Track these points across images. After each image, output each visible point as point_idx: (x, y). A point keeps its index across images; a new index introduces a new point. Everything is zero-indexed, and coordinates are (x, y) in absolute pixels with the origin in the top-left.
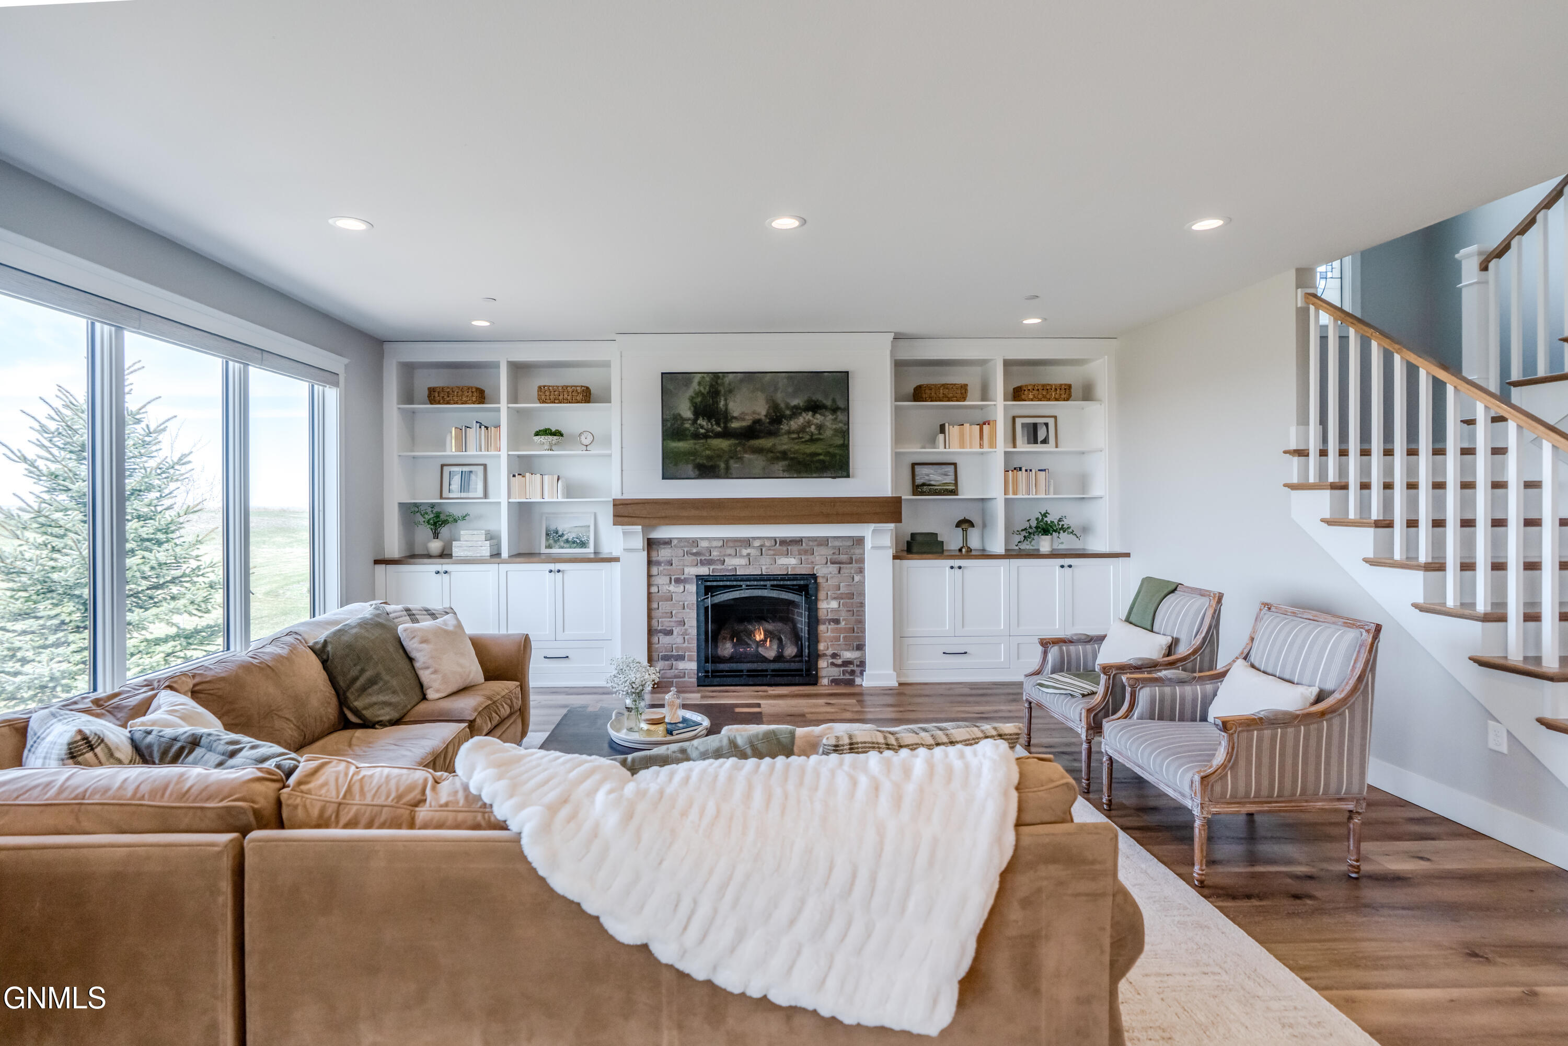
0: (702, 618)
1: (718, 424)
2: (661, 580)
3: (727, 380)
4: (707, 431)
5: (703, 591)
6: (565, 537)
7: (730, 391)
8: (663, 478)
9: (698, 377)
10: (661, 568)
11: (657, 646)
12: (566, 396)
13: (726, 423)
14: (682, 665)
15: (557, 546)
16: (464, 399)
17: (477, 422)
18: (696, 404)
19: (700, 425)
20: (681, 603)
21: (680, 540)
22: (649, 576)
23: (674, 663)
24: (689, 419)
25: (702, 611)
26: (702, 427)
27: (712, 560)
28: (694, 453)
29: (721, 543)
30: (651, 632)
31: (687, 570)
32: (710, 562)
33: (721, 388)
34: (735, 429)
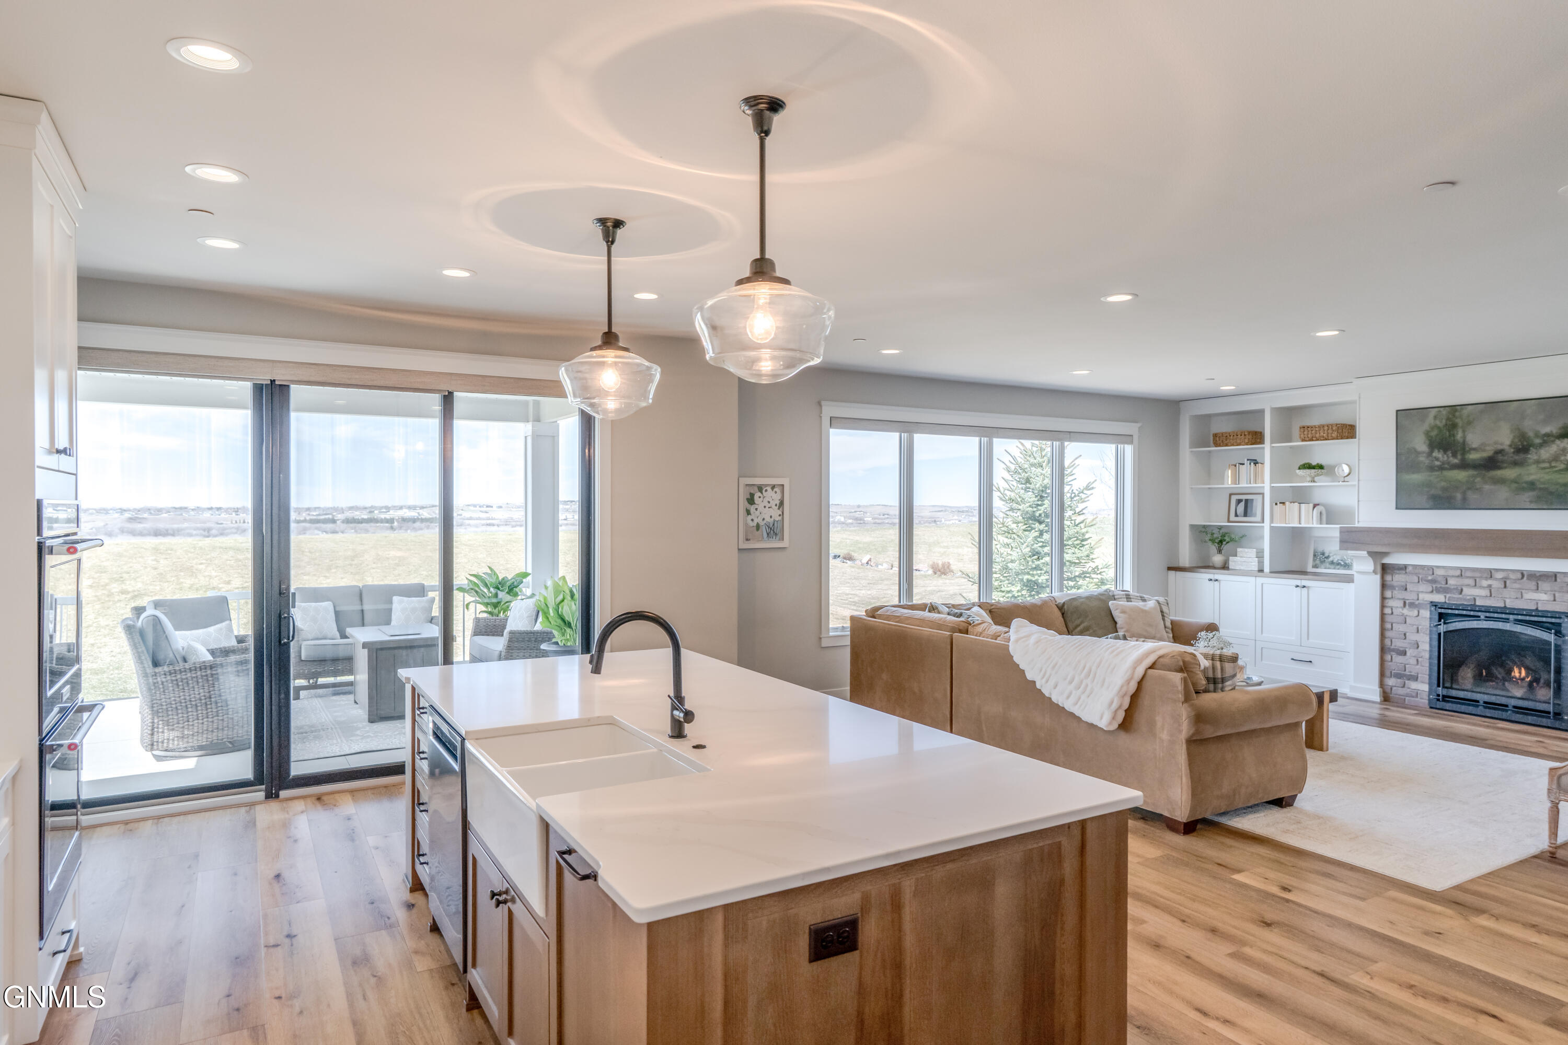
0: (1435, 643)
1: (1454, 455)
2: (1394, 604)
3: (1466, 411)
4: (1443, 463)
5: (1437, 617)
6: (1331, 559)
7: (1469, 423)
8: (1397, 508)
9: (1434, 412)
10: (1395, 592)
11: (1390, 663)
12: (1322, 434)
13: (1463, 454)
14: (1414, 685)
15: (1323, 566)
16: (1238, 441)
17: (1248, 460)
18: (1432, 437)
19: (1435, 457)
20: (1415, 627)
21: (1415, 566)
22: (1383, 598)
23: (1407, 682)
24: (1424, 452)
25: (1436, 637)
26: (1437, 459)
27: (1448, 588)
28: (1429, 485)
29: (1458, 573)
30: (1383, 650)
31: (1421, 596)
32: (1445, 591)
33: (1458, 421)
34: (1474, 460)
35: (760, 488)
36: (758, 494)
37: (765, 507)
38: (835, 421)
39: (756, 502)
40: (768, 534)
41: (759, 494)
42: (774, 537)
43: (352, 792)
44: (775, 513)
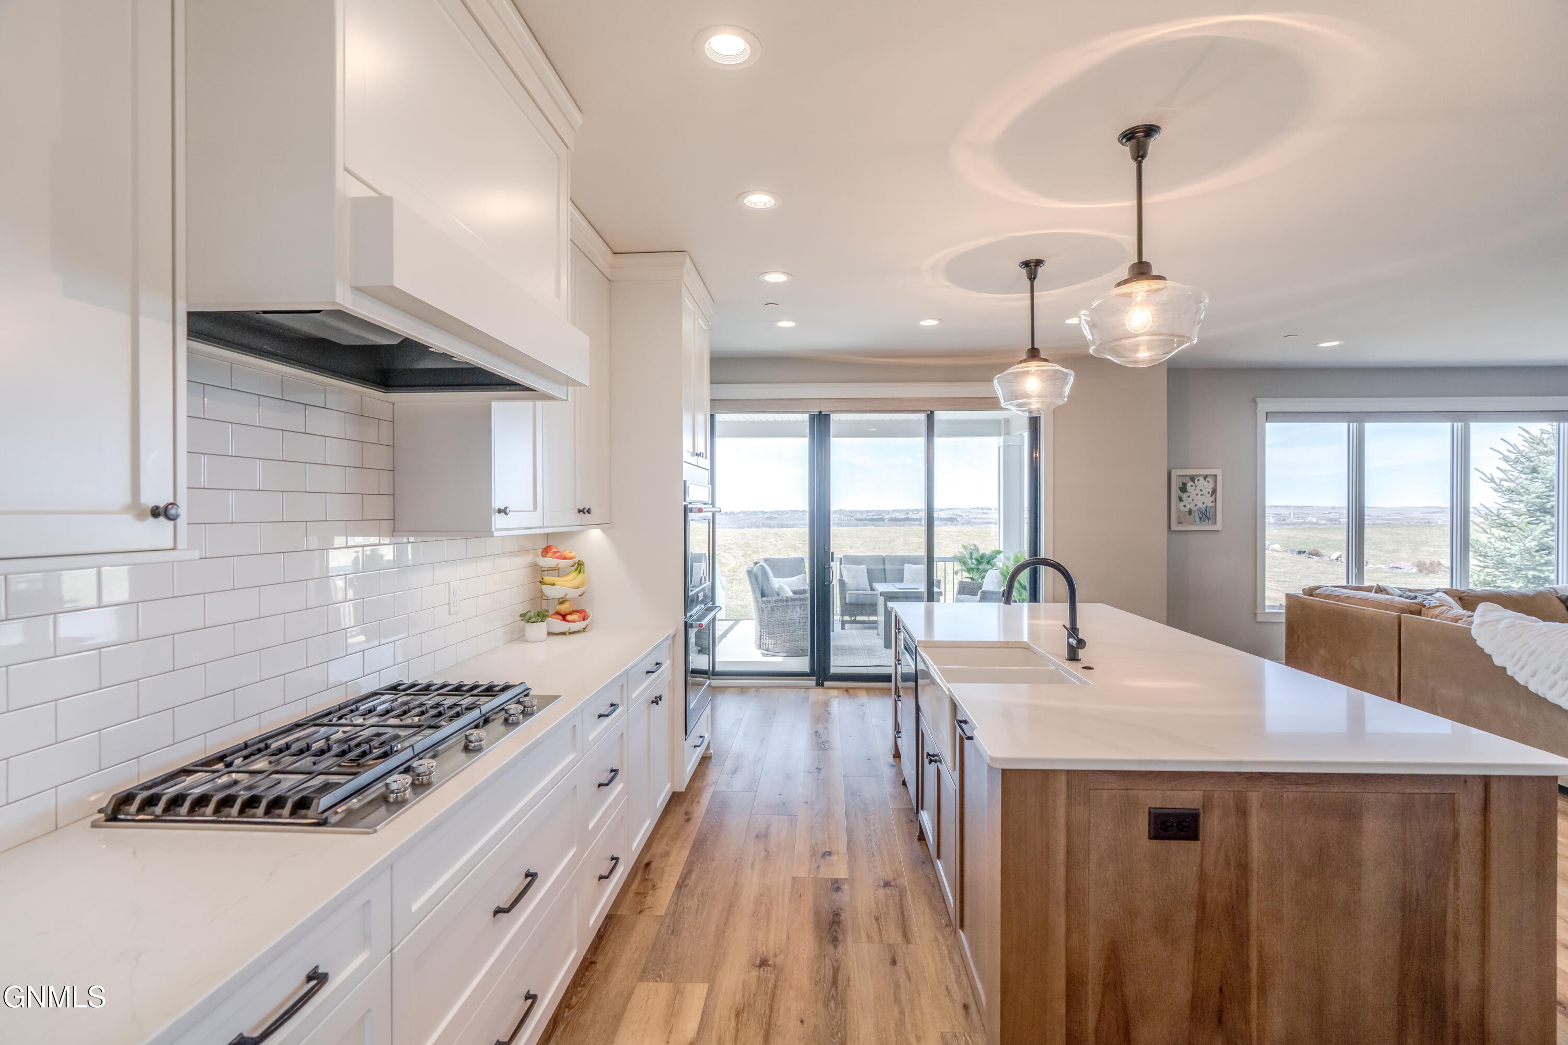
35: (1193, 479)
36: (1189, 484)
37: (1197, 495)
38: (1270, 416)
39: (1188, 490)
40: (1200, 519)
41: (1192, 483)
42: (1207, 521)
43: (868, 690)
44: (1208, 500)
